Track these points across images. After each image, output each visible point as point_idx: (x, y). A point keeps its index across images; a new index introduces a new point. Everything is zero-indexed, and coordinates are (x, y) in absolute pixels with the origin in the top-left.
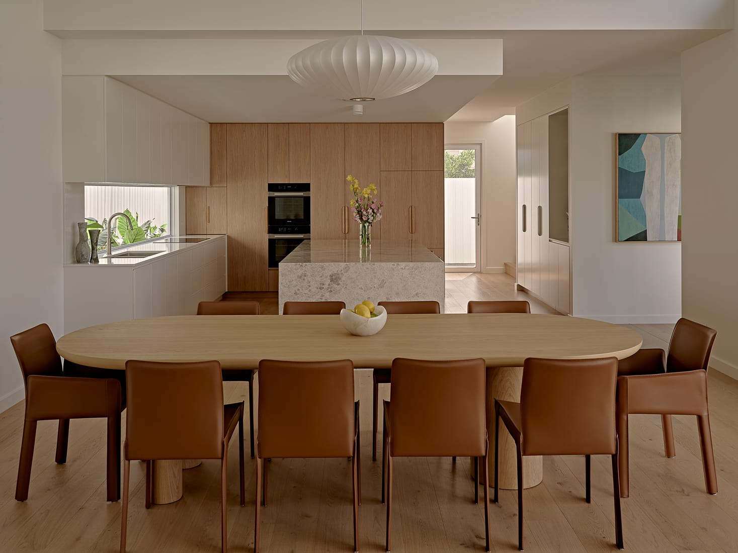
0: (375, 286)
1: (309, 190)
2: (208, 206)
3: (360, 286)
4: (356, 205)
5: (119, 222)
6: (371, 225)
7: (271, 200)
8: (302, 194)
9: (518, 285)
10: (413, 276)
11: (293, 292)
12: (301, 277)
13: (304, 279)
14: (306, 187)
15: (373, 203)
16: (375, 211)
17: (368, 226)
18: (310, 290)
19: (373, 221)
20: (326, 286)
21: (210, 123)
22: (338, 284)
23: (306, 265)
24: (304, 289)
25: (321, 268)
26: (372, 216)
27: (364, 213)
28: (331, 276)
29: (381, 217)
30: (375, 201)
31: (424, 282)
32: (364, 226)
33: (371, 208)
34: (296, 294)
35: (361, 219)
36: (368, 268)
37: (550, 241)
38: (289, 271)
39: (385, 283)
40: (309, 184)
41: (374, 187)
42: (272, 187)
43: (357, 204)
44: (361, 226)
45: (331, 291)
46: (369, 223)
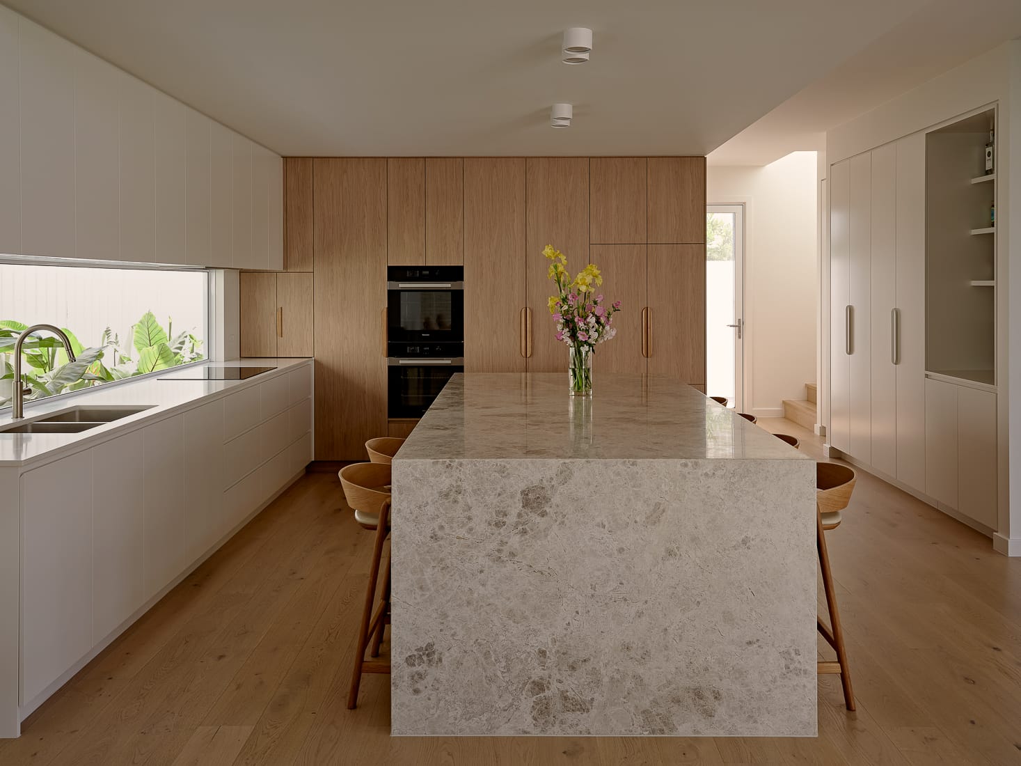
0: (638, 519)
1: (462, 279)
2: (279, 307)
3: (598, 520)
4: (563, 309)
5: (137, 332)
6: (593, 350)
7: (394, 296)
8: (450, 285)
9: (832, 449)
10: (735, 493)
11: (429, 533)
12: (447, 495)
13: (455, 501)
14: (456, 273)
15: (595, 303)
16: (603, 320)
17: (587, 352)
18: (471, 529)
19: (596, 341)
20: (512, 519)
21: (283, 157)
22: (543, 514)
23: (461, 465)
24: (455, 525)
25: (499, 472)
26: (596, 331)
27: (581, 324)
28: (525, 493)
29: (614, 333)
30: (599, 300)
31: (765, 511)
32: (578, 352)
33: (593, 314)
34: (434, 537)
35: (573, 336)
36: (618, 474)
37: (927, 376)
38: (416, 479)
39: (664, 511)
40: (462, 268)
41: (596, 272)
42: (396, 273)
43: (566, 307)
44: (572, 350)
45: (524, 532)
46: (590, 345)
